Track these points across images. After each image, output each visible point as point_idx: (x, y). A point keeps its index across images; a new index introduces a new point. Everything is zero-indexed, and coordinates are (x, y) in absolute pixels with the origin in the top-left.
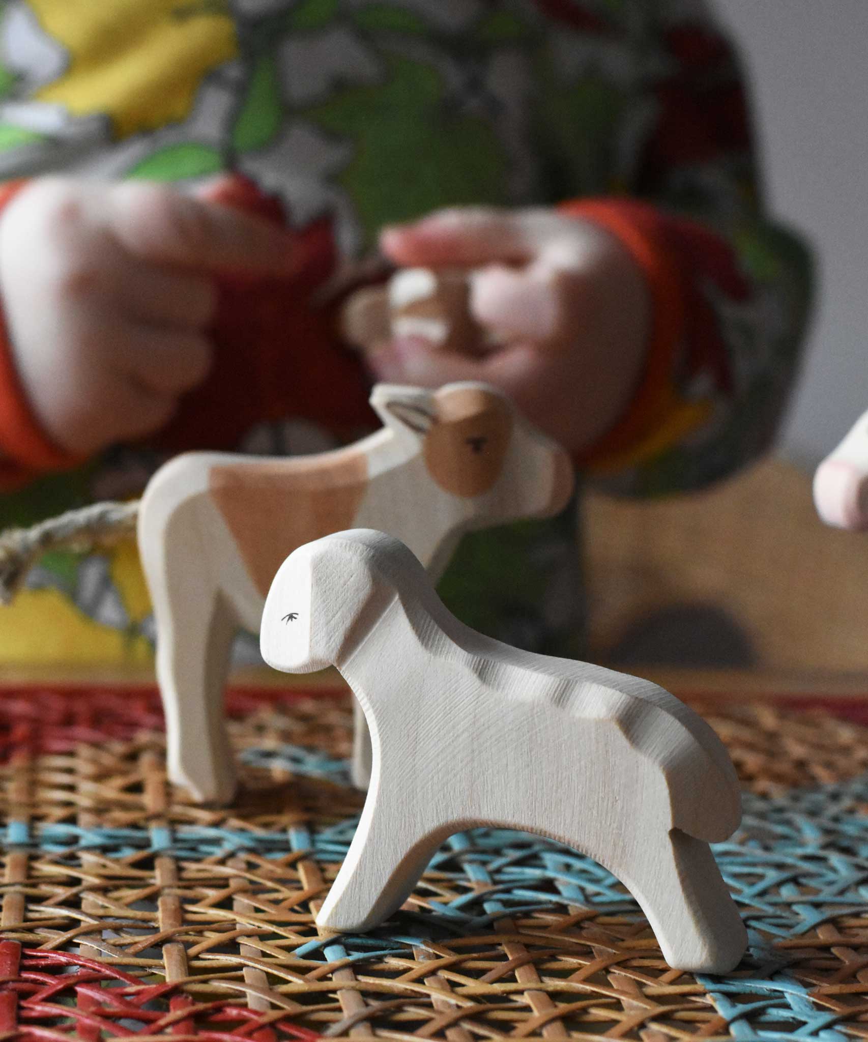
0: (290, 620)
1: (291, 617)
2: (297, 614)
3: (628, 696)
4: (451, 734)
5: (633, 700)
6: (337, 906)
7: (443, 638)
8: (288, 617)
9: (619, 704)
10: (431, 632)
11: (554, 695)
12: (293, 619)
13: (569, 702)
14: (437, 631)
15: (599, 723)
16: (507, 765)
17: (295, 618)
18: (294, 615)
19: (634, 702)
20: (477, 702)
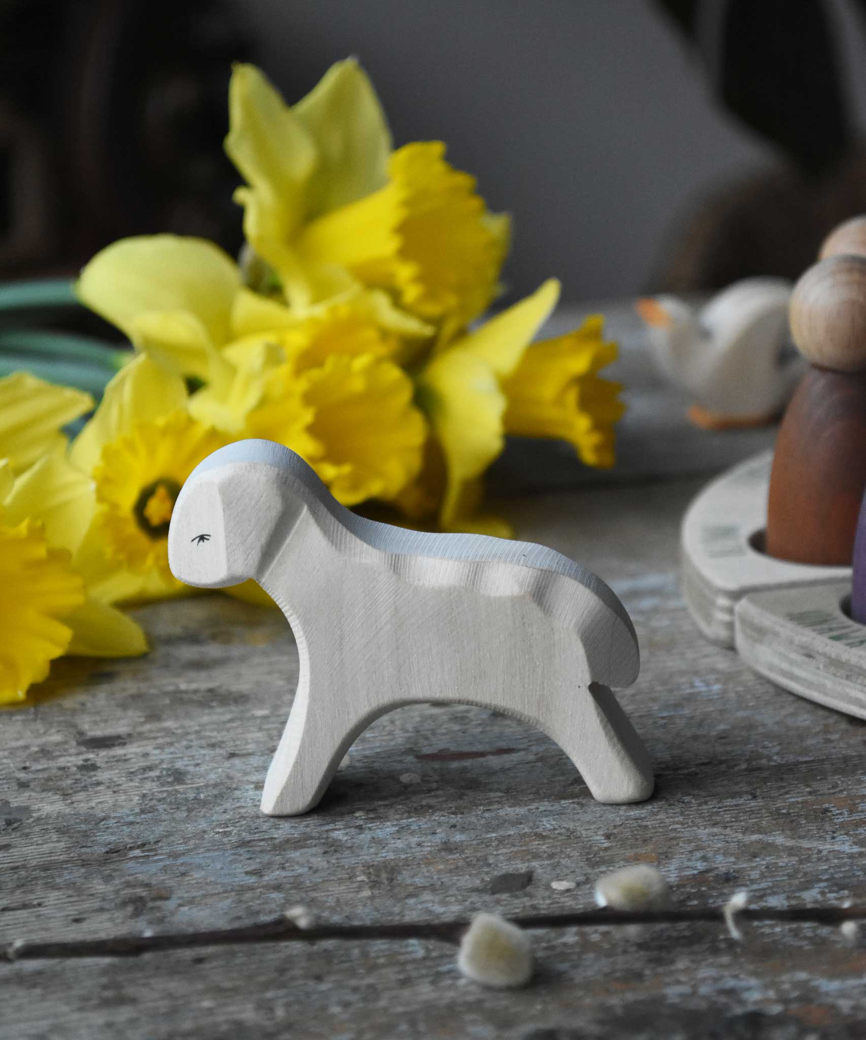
0: (201, 541)
1: (202, 538)
2: (209, 536)
3: (535, 570)
4: (374, 627)
5: (539, 573)
6: (282, 794)
7: (353, 540)
8: (198, 539)
9: (529, 578)
10: (341, 536)
11: (467, 579)
12: (205, 540)
13: (482, 583)
14: (346, 534)
15: (513, 600)
16: (430, 648)
17: (208, 539)
18: (205, 537)
19: (541, 574)
20: (396, 596)
